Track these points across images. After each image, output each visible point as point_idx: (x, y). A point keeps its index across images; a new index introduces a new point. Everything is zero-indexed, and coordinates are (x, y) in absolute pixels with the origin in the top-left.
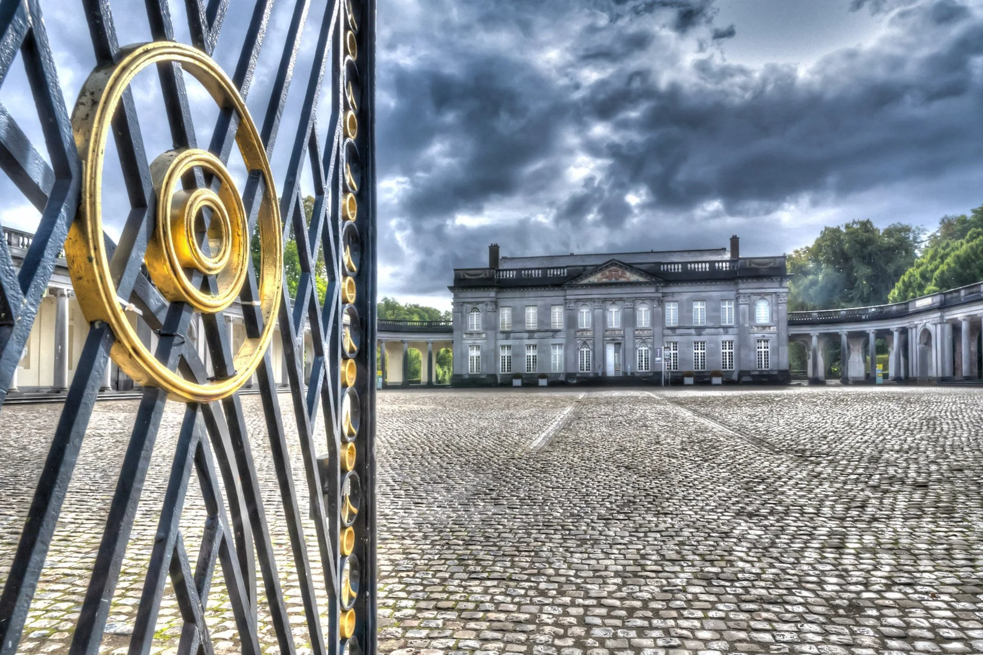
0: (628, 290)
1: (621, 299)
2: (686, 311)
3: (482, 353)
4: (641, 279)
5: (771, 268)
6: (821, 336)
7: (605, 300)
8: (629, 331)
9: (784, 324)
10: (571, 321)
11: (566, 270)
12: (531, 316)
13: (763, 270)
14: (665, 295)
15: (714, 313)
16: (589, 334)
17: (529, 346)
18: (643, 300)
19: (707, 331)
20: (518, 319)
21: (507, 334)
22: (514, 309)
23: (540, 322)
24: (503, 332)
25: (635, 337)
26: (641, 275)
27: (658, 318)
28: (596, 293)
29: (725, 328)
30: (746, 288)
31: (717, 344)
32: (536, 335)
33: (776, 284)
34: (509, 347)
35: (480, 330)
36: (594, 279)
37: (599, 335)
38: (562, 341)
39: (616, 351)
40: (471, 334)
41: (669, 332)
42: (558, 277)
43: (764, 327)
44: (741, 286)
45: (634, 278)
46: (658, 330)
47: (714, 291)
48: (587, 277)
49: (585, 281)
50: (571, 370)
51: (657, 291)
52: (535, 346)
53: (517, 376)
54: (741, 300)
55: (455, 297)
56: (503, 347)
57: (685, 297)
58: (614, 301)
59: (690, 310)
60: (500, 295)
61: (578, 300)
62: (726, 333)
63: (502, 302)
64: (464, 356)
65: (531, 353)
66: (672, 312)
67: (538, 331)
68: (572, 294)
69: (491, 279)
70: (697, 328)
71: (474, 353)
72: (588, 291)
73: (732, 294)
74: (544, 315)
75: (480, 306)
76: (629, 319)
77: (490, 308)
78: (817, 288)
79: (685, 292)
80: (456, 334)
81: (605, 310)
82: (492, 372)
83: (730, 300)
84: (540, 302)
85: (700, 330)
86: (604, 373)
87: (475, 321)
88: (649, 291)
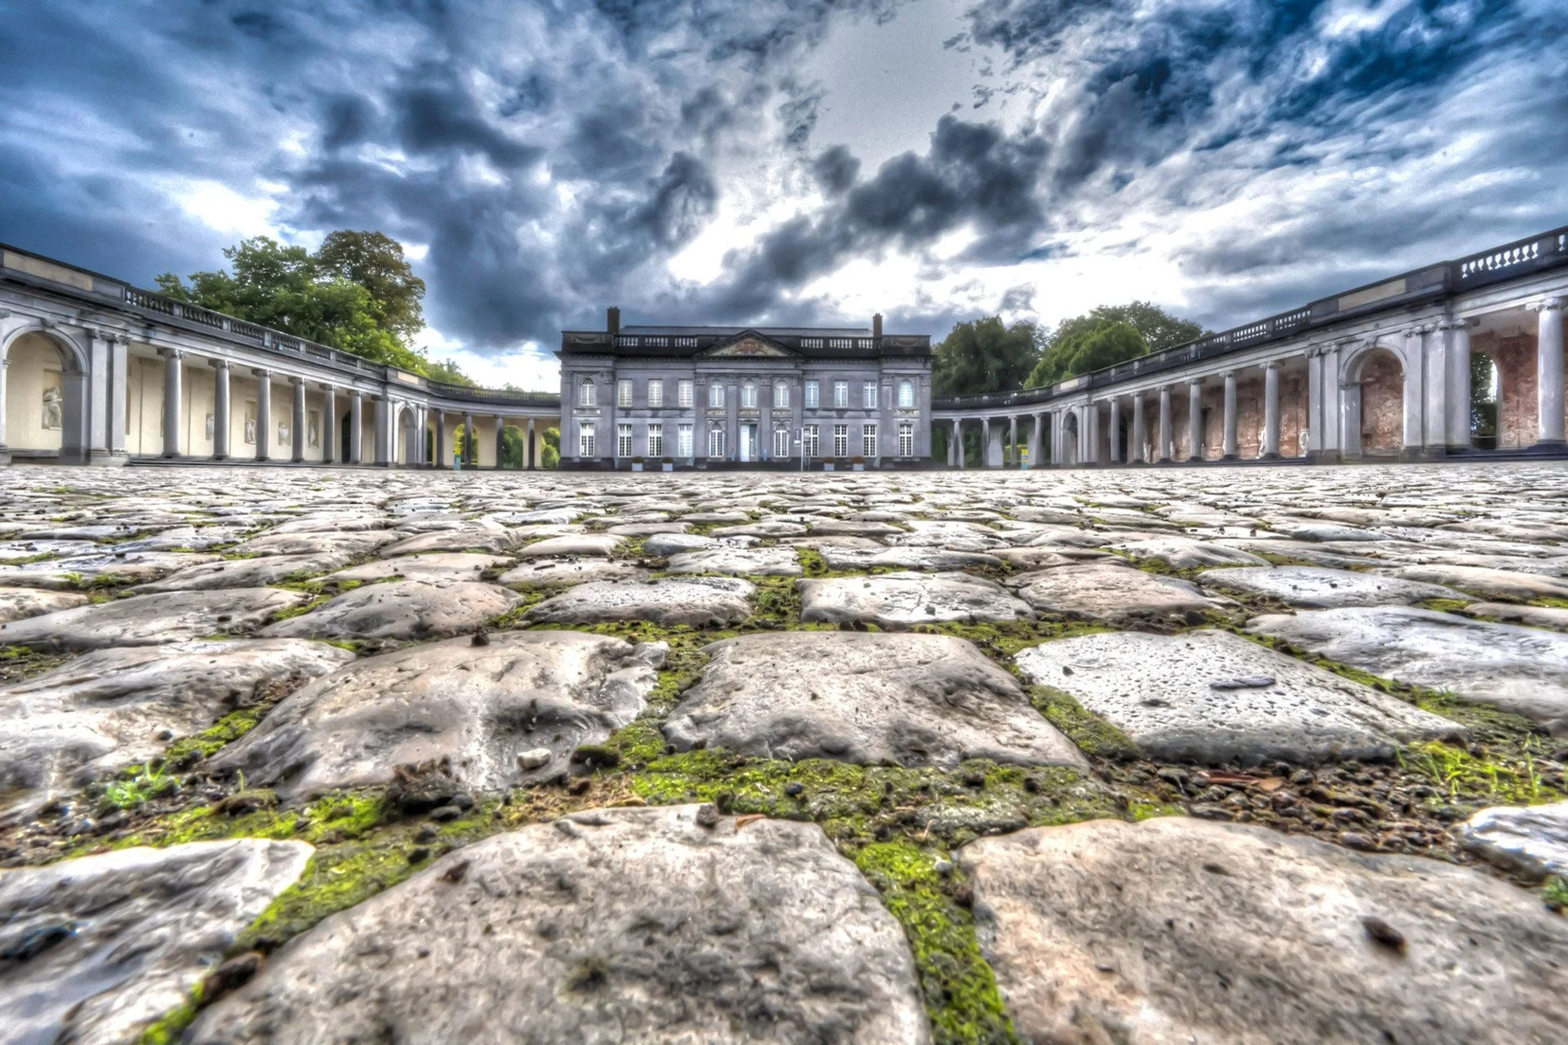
0: (765, 365)
1: (757, 376)
2: (827, 393)
3: (597, 432)
4: (780, 354)
5: (916, 348)
6: (963, 423)
7: (739, 376)
8: (765, 411)
9: (927, 408)
10: (702, 399)
11: (696, 340)
12: (656, 391)
13: (907, 350)
14: (805, 372)
15: (856, 395)
16: (721, 413)
17: (652, 426)
18: (782, 377)
19: (850, 413)
20: (640, 394)
21: (627, 411)
22: (635, 382)
23: (666, 398)
24: (622, 409)
25: (773, 418)
26: (780, 349)
27: (798, 399)
28: (731, 368)
29: (868, 411)
30: (890, 368)
31: (859, 428)
32: (661, 413)
33: (920, 365)
34: (629, 426)
35: (594, 405)
36: (727, 351)
37: (732, 416)
38: (692, 421)
39: (752, 435)
40: (583, 409)
41: (809, 414)
42: (684, 348)
43: (907, 411)
44: (885, 365)
45: (771, 352)
46: (797, 411)
47: (858, 371)
48: (719, 348)
49: (718, 353)
50: (701, 454)
51: (796, 368)
52: (659, 426)
53: (638, 460)
54: (884, 381)
55: (564, 365)
56: (622, 426)
57: (826, 376)
58: (750, 377)
59: (832, 391)
60: (619, 365)
61: (709, 375)
62: (869, 417)
63: (620, 374)
64: (573, 435)
65: (655, 434)
66: (812, 392)
67: (664, 409)
68: (703, 368)
69: (608, 345)
70: (838, 410)
71: (588, 432)
72: (722, 365)
73: (874, 375)
74: (671, 391)
75: (593, 377)
76: (767, 399)
77: (606, 379)
78: (951, 381)
79: (827, 371)
80: (564, 410)
81: (740, 387)
82: (608, 455)
83: (872, 381)
84: (666, 375)
85: (841, 412)
86: (738, 457)
87: (588, 394)
88: (788, 367)
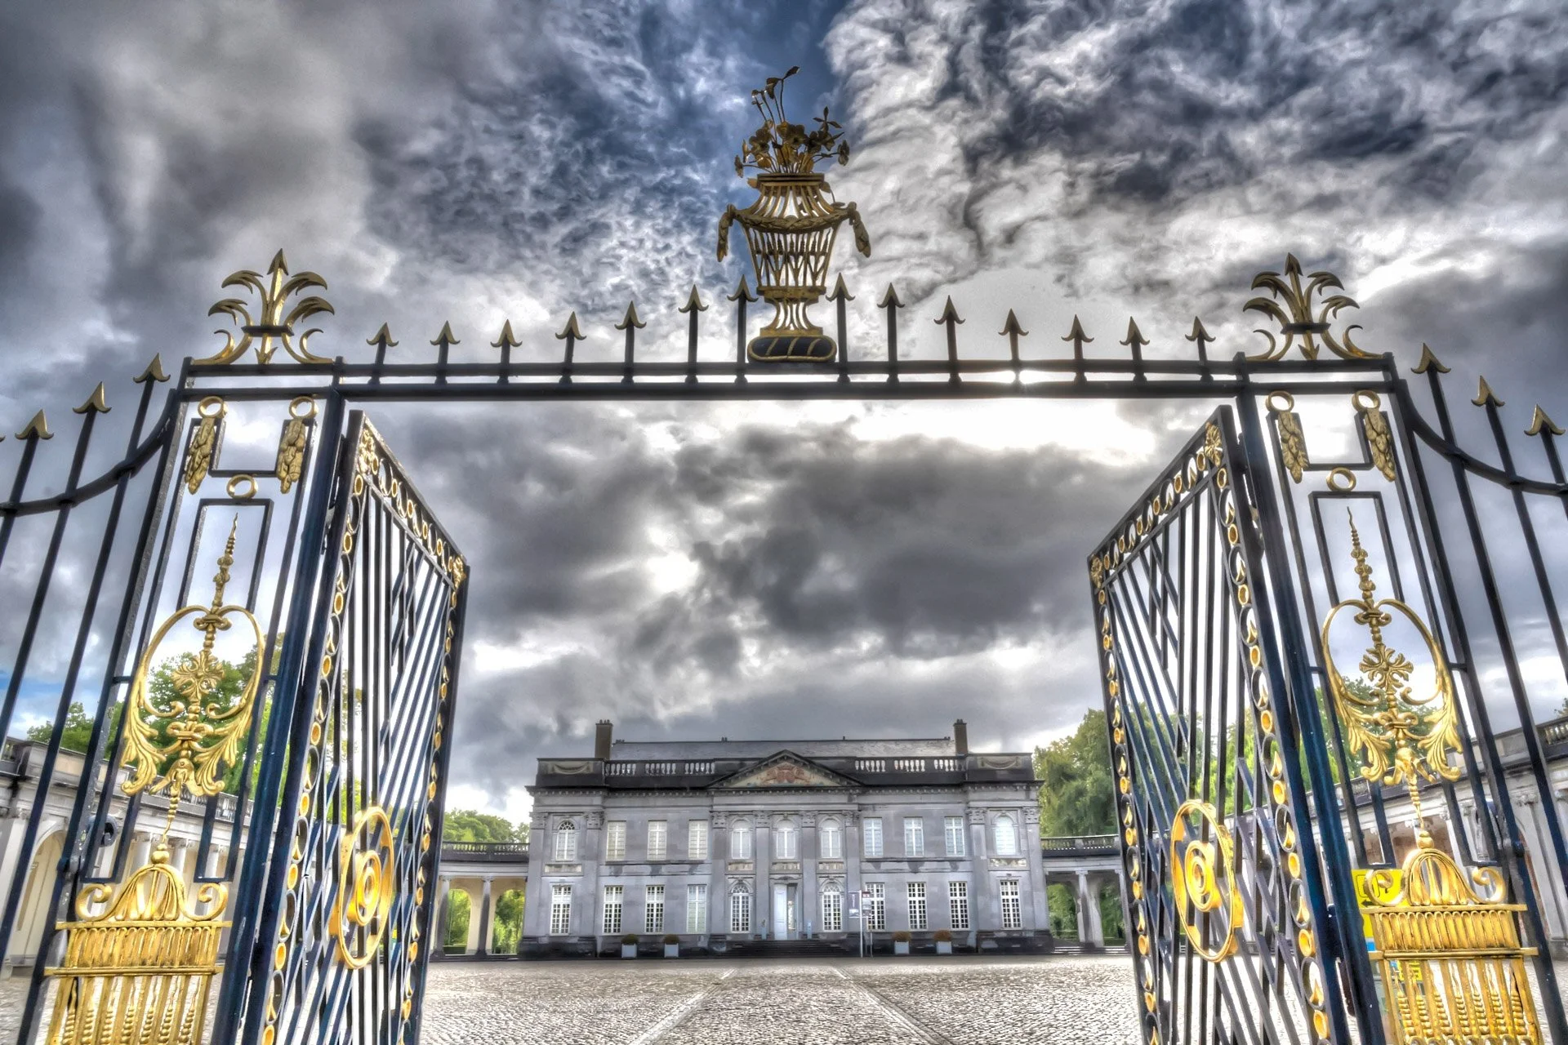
0: (807, 798)
1: (796, 813)
2: (892, 834)
3: (574, 898)
4: (827, 782)
5: (1013, 771)
6: (1092, 876)
7: (772, 814)
8: (809, 863)
9: (1037, 857)
10: (720, 847)
11: (713, 765)
12: (657, 835)
13: (1002, 774)
14: (862, 807)
15: (935, 838)
16: (748, 868)
17: (651, 888)
18: (830, 814)
19: (927, 865)
20: (637, 841)
21: (617, 867)
22: (630, 825)
23: (671, 848)
24: (609, 864)
25: (819, 874)
26: (826, 775)
27: (853, 845)
28: (761, 802)
29: (953, 861)
30: (980, 798)
31: (942, 887)
32: (664, 869)
33: (1021, 795)
34: (619, 888)
35: (574, 859)
36: (755, 780)
37: (763, 870)
38: (706, 879)
39: (790, 897)
40: (559, 866)
41: (870, 866)
42: (697, 776)
43: (1009, 860)
44: (972, 795)
45: (816, 779)
46: (853, 862)
47: (936, 803)
48: (745, 776)
49: (743, 783)
50: (717, 930)
51: (850, 801)
52: (661, 888)
53: (630, 940)
54: (974, 817)
55: (538, 803)
56: (609, 888)
57: (892, 811)
58: (786, 816)
59: (901, 833)
60: (610, 802)
61: (731, 813)
62: (955, 869)
63: (610, 814)
64: (543, 904)
65: (655, 899)
66: (873, 834)
67: (667, 863)
68: (722, 802)
69: (596, 775)
70: (911, 861)
71: (561, 899)
72: (749, 799)
73: (959, 808)
74: (678, 836)
75: (576, 820)
76: (810, 846)
77: (592, 822)
79: (892, 804)
80: (533, 865)
81: (773, 829)
82: (588, 932)
83: (957, 817)
84: (672, 815)
85: (915, 863)
86: (771, 934)
87: (565, 844)
88: (838, 800)
